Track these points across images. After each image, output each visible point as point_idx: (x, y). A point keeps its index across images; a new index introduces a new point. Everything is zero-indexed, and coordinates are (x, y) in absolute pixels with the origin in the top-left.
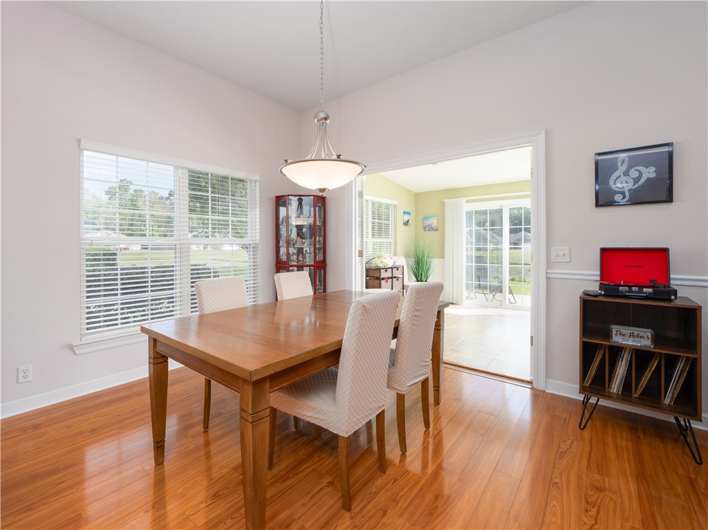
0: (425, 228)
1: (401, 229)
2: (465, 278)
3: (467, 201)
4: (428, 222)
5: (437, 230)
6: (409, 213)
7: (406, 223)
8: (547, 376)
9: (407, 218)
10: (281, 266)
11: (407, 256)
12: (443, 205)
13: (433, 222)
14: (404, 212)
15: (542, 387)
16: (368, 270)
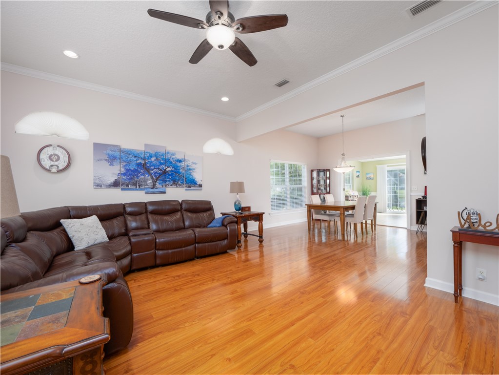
0: (367, 178)
1: (356, 179)
2: (387, 200)
3: (388, 166)
4: (368, 176)
5: (373, 179)
6: (359, 172)
7: (358, 176)
8: (411, 225)
9: (358, 174)
10: (313, 193)
11: (359, 191)
12: (376, 168)
13: (371, 176)
14: (357, 172)
15: (409, 228)
16: (346, 197)
